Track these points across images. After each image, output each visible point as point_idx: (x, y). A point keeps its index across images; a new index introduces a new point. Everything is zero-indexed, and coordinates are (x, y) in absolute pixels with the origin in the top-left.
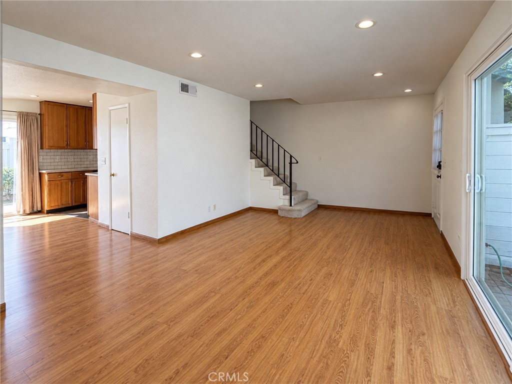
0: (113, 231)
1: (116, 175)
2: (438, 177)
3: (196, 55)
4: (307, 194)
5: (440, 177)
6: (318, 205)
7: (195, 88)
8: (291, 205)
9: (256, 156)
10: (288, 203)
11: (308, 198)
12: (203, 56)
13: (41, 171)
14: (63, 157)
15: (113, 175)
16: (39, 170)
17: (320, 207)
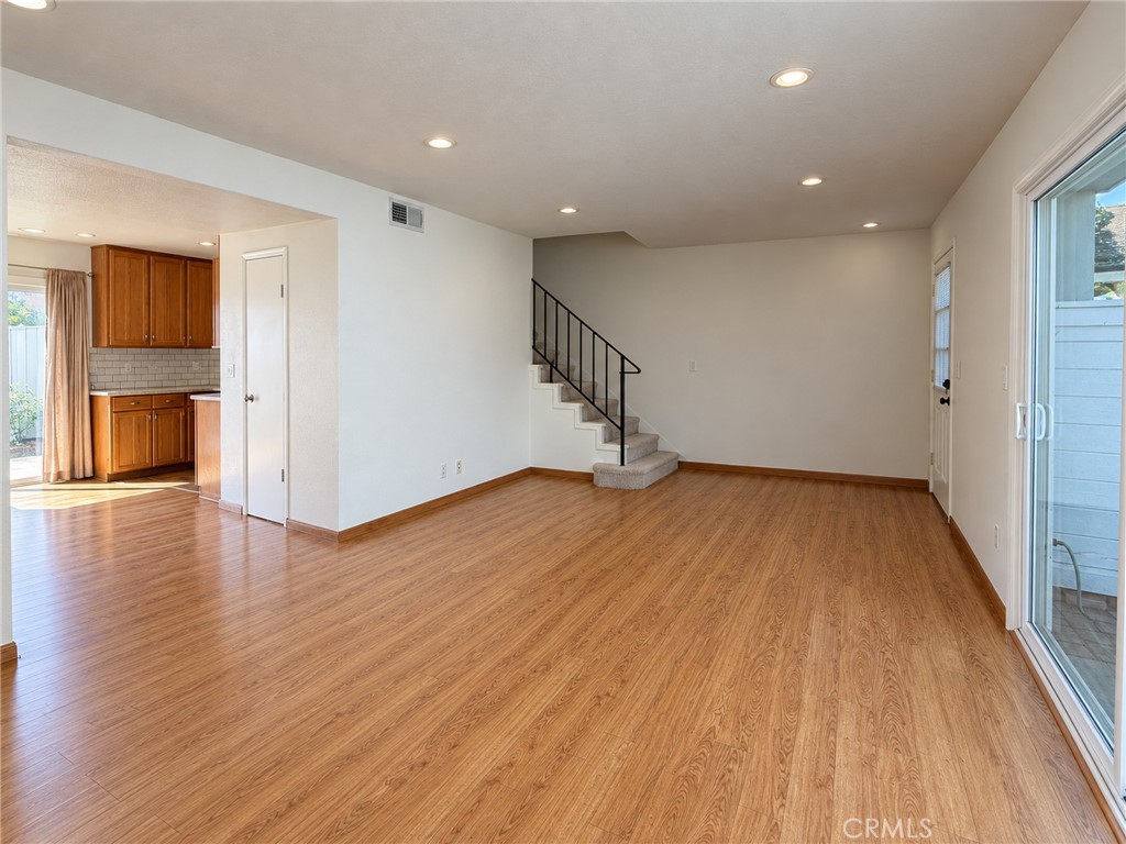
0: (250, 518)
1: (257, 399)
2: (943, 401)
3: (440, 143)
4: (656, 439)
5: (948, 401)
6: (679, 463)
7: (419, 214)
8: (622, 464)
9: (544, 357)
10: (614, 459)
11: (659, 449)
12: (455, 144)
13: (93, 393)
14: (138, 364)
15: (252, 399)
16: (91, 390)
17: (683, 467)
